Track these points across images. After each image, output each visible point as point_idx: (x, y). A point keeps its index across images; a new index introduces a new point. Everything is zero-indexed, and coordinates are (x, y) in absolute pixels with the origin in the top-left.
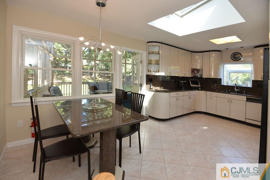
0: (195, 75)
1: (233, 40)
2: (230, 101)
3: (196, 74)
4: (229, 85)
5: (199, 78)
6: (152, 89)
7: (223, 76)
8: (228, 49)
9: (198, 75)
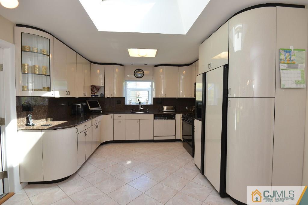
0: (95, 94)
1: (146, 55)
2: (140, 121)
3: (96, 92)
4: (132, 104)
5: (99, 97)
6: (33, 125)
7: (126, 94)
8: (132, 64)
9: (98, 94)
